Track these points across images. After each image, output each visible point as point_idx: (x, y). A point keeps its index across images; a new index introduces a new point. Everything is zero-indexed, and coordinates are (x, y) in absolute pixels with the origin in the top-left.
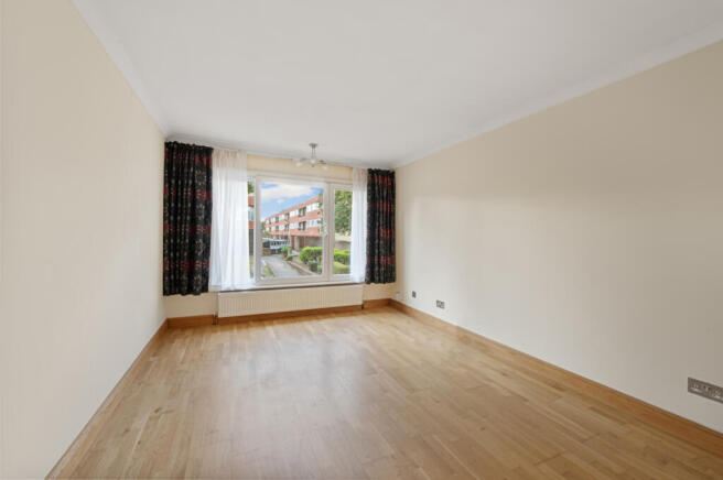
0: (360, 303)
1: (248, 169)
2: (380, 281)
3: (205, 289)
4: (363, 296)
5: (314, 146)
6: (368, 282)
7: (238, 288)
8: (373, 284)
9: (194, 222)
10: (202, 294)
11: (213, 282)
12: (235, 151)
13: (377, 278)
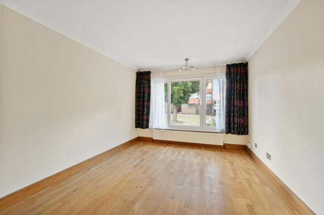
0: (222, 144)
1: (164, 77)
2: (234, 133)
3: (147, 127)
4: (224, 141)
5: (187, 60)
6: (227, 133)
7: (161, 128)
8: (230, 134)
9: (144, 101)
10: (146, 129)
11: (150, 124)
12: (159, 70)
13: (232, 131)
